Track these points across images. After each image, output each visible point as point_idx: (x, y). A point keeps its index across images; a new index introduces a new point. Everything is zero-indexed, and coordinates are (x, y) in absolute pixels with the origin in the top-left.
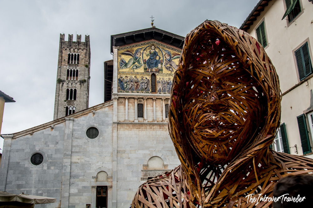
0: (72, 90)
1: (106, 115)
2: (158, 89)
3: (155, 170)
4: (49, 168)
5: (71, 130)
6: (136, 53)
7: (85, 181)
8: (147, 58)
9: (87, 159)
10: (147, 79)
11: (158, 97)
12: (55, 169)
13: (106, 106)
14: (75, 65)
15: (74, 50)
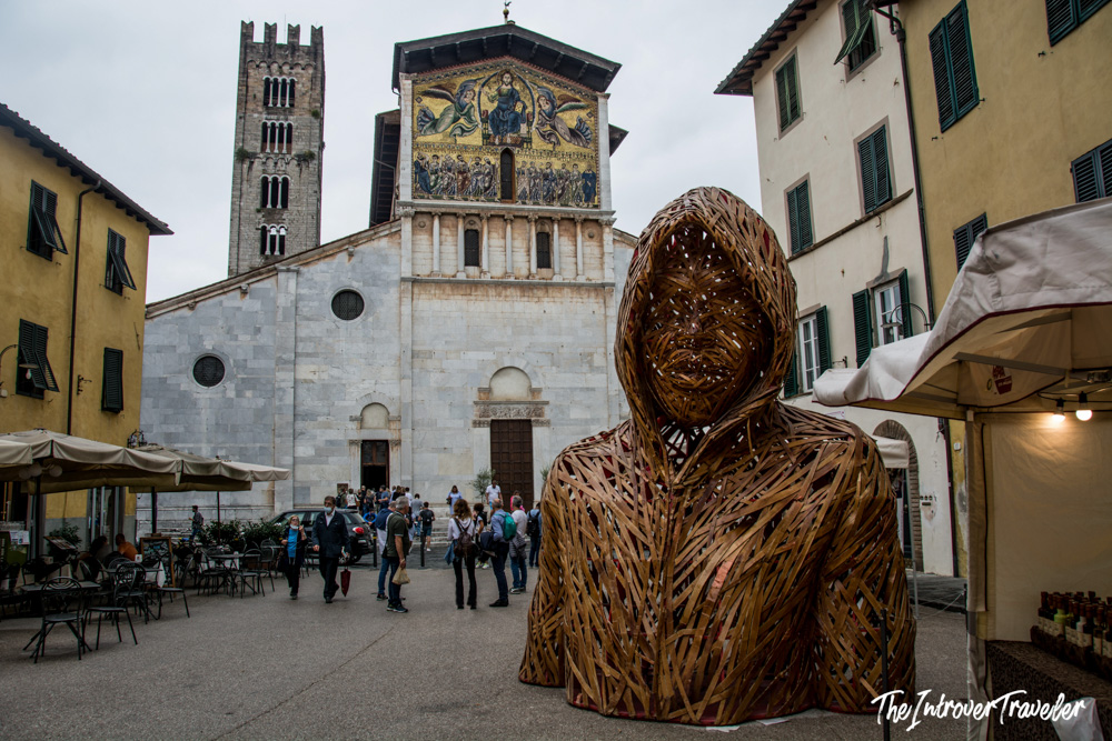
0: (275, 180)
1: (384, 259)
2: (519, 192)
3: (509, 402)
4: (239, 394)
5: (293, 298)
6: (462, 92)
7: (330, 428)
8: (490, 107)
9: (335, 372)
10: (489, 163)
11: (520, 214)
12: (254, 397)
13: (382, 234)
14: (285, 111)
15: (280, 67)
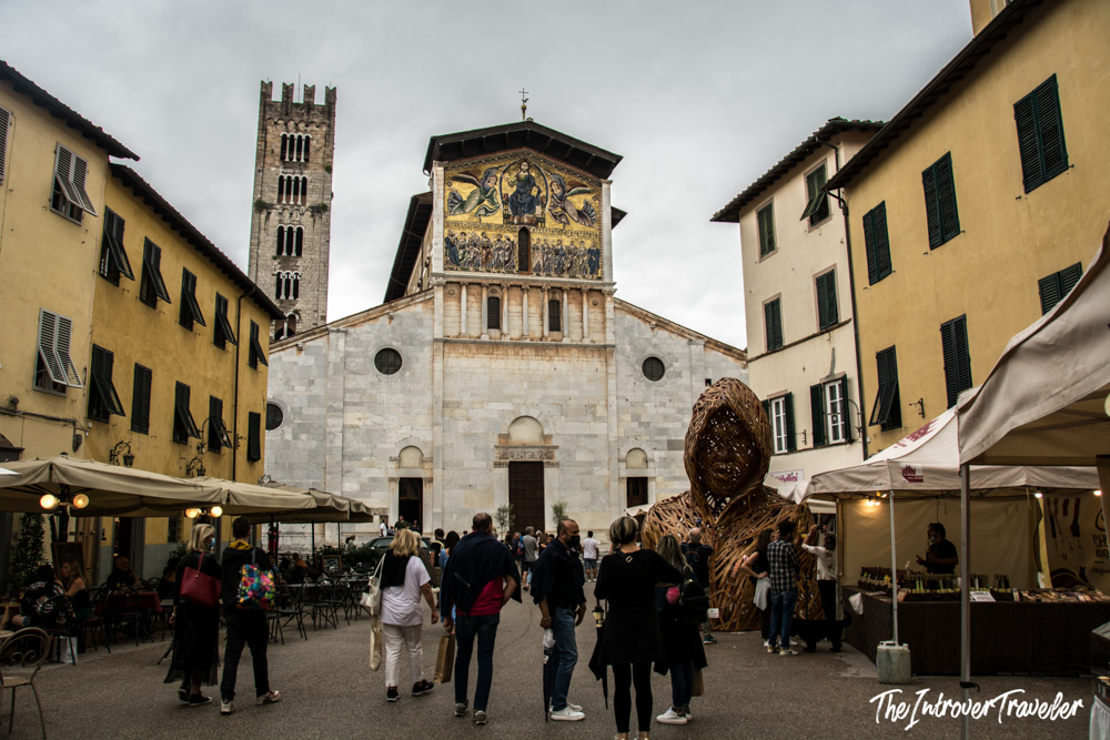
0: (290, 229)
1: (419, 322)
2: (534, 265)
3: (524, 446)
4: (295, 437)
5: (342, 355)
6: (486, 178)
7: (373, 467)
8: (510, 191)
9: (378, 419)
10: (509, 240)
11: (535, 284)
12: (308, 439)
13: (417, 301)
14: (300, 165)
15: (297, 125)
